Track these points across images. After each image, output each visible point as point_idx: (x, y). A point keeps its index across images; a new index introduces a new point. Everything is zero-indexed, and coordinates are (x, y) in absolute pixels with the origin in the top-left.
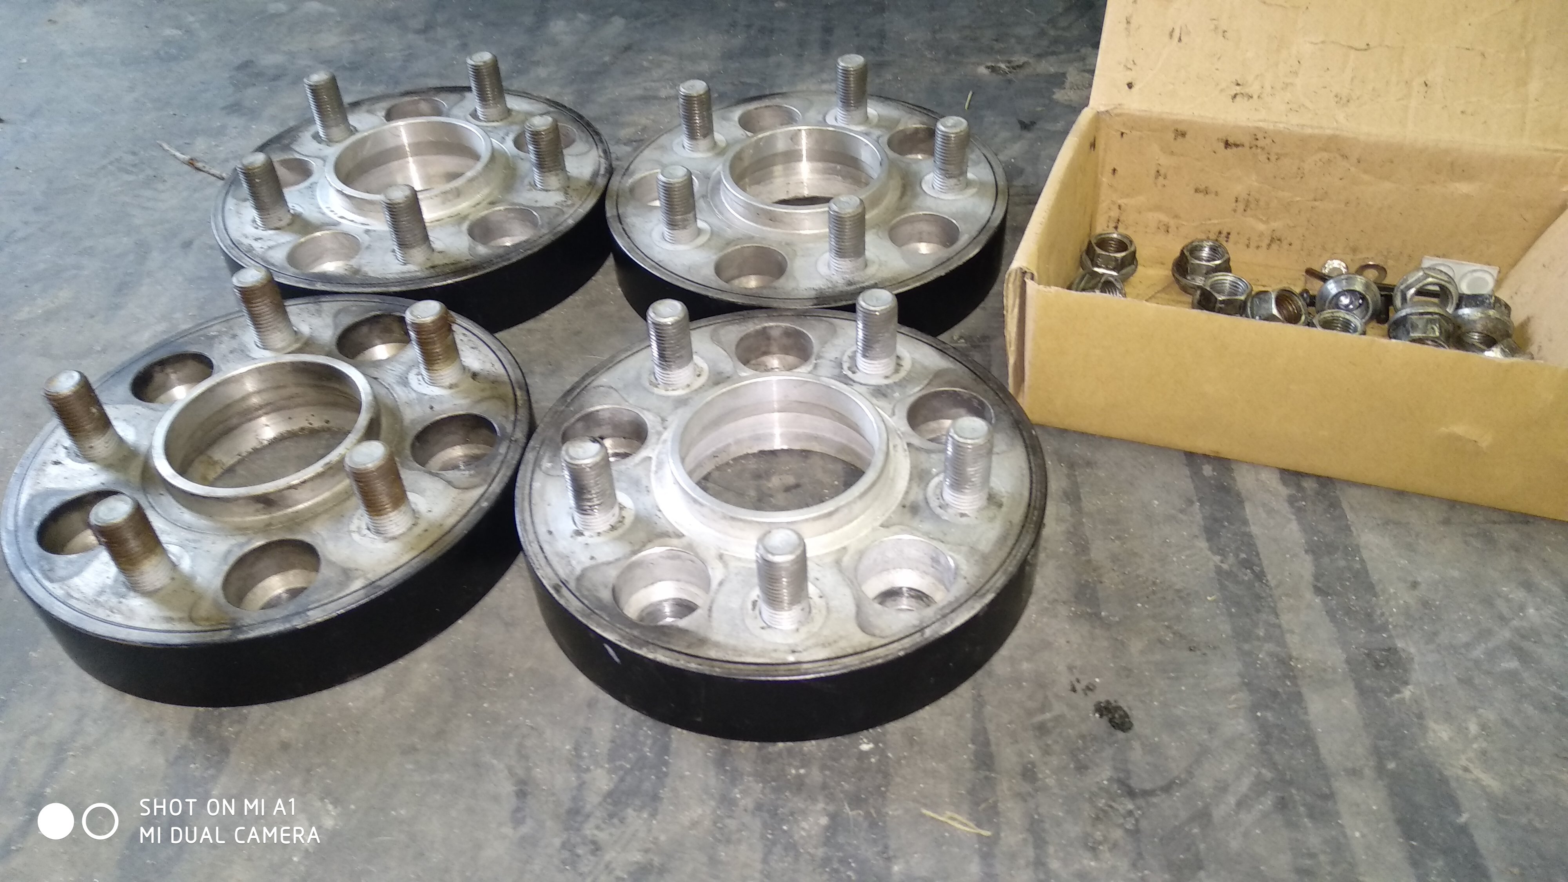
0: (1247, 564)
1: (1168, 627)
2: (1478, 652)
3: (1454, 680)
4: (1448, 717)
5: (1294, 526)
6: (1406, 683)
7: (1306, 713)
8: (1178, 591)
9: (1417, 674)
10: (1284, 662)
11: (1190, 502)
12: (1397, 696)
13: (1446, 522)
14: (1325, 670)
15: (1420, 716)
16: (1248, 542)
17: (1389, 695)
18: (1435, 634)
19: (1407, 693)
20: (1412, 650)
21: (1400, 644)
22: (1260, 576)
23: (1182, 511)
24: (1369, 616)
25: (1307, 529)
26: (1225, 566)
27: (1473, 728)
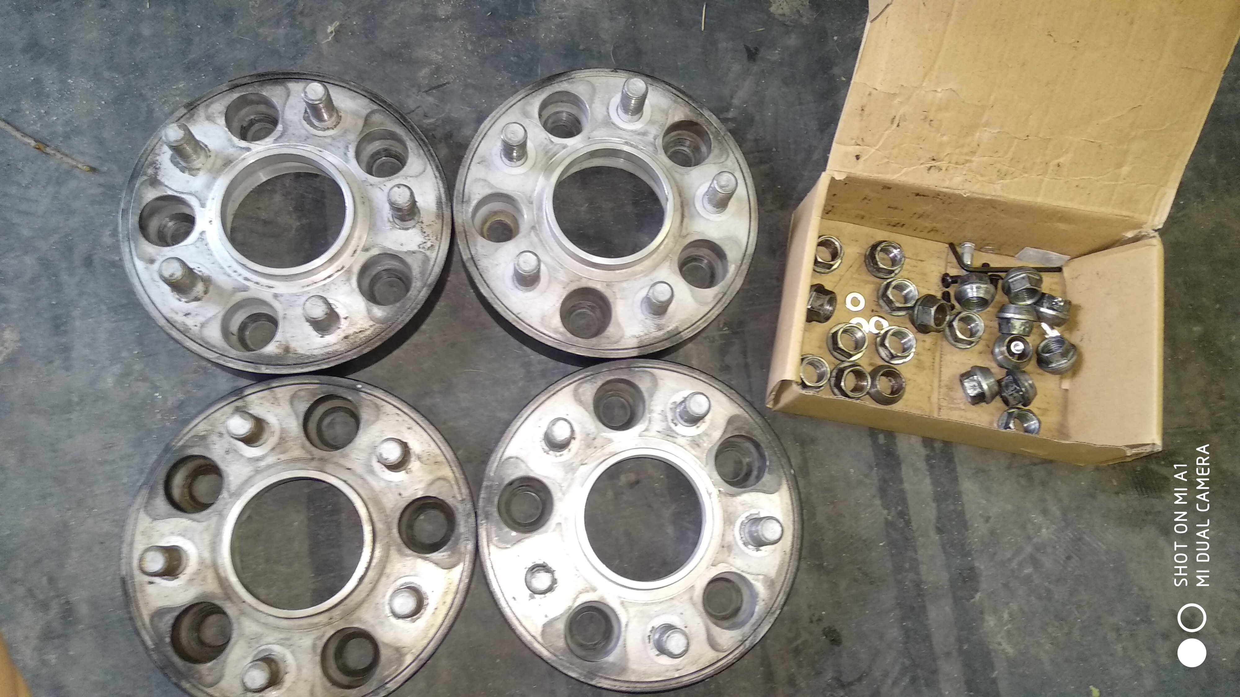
0: (902, 514)
1: (859, 569)
2: (1014, 565)
3: (1000, 585)
4: (995, 611)
5: (928, 480)
6: (977, 591)
7: (927, 619)
8: (865, 541)
9: (984, 585)
10: (918, 585)
11: (871, 468)
12: (972, 600)
13: (1009, 467)
14: (937, 588)
15: (982, 613)
16: (902, 499)
17: (968, 600)
18: (995, 554)
19: (978, 596)
20: (982, 567)
21: (977, 564)
22: (908, 523)
23: (866, 476)
24: (963, 545)
25: (935, 483)
26: (890, 518)
27: (1006, 616)
